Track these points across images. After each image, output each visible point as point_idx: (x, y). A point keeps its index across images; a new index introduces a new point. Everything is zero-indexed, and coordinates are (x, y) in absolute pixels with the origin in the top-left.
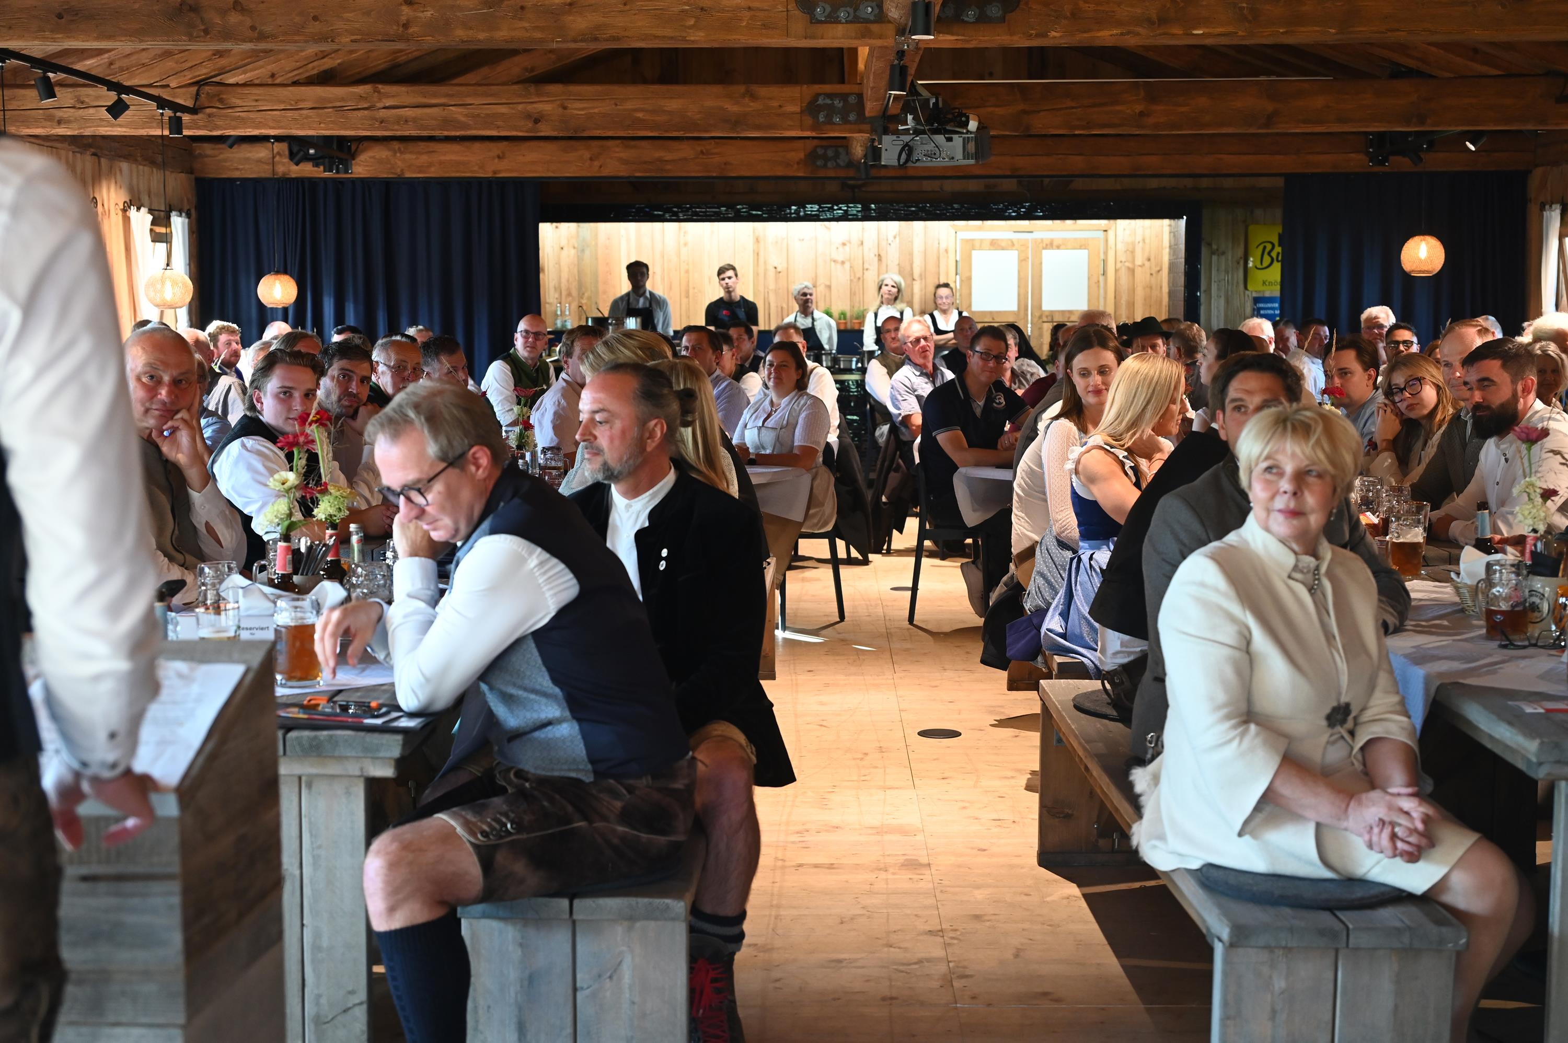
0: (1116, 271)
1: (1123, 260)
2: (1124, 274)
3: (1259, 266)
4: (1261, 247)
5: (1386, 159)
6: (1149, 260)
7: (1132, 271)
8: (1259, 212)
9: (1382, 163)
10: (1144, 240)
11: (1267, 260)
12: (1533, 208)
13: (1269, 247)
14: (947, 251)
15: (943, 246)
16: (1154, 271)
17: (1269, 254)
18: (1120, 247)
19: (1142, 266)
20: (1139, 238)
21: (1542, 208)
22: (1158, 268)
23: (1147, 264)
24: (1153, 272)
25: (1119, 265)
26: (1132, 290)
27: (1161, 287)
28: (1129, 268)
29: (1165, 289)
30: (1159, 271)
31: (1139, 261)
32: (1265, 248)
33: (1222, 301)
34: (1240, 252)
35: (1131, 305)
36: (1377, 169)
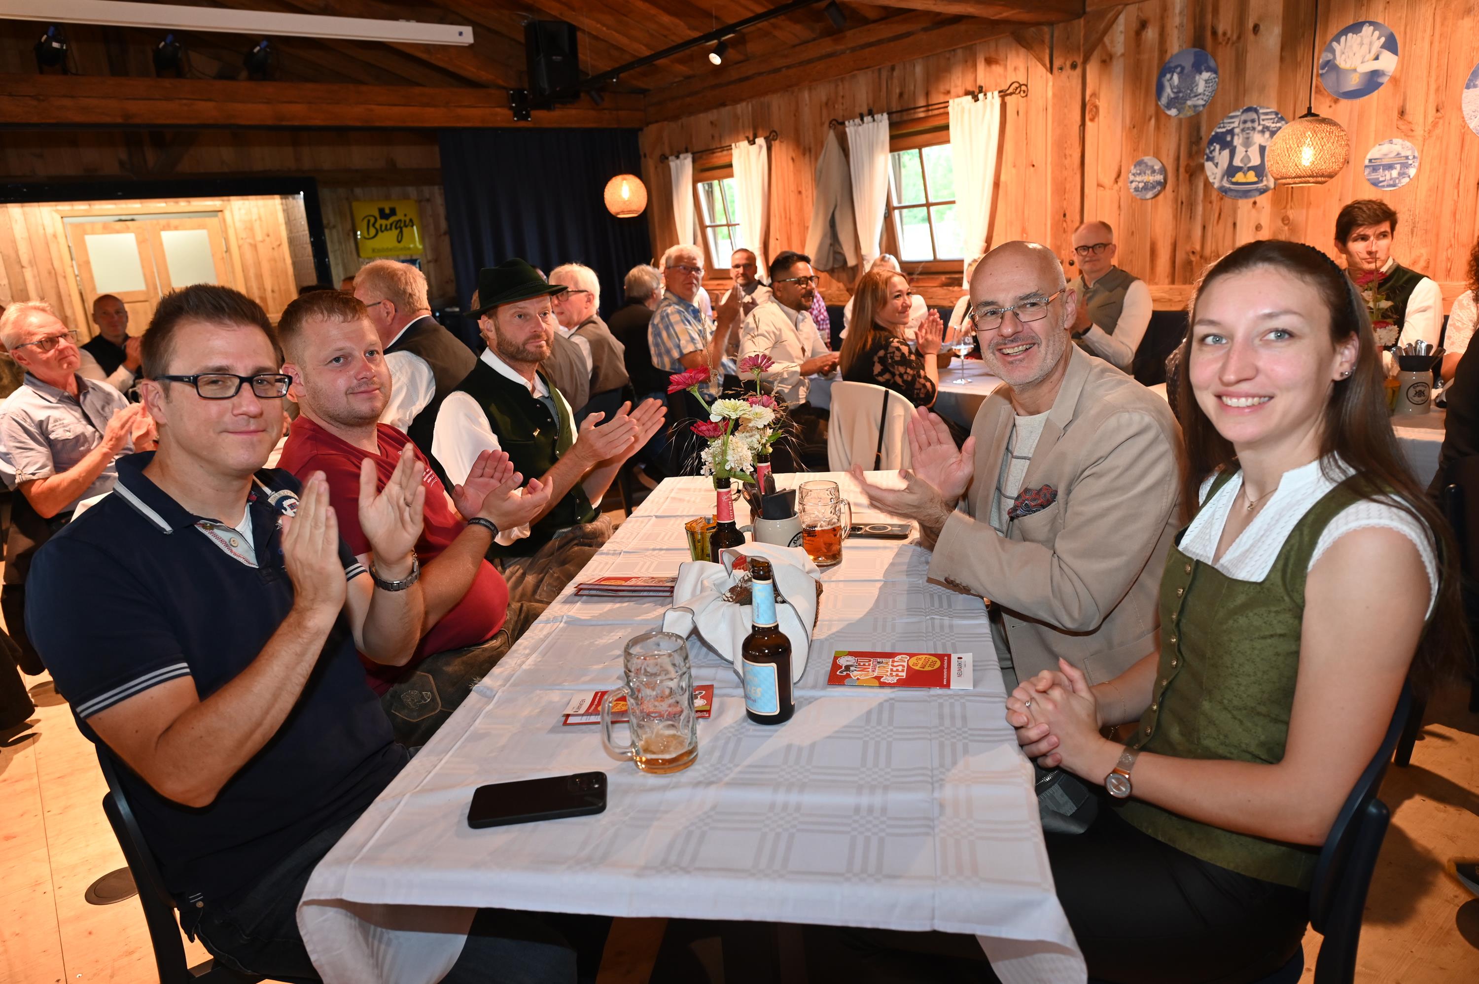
0: (240, 247)
1: (244, 236)
2: (247, 250)
3: (367, 236)
4: (366, 221)
5: (528, 115)
6: (268, 236)
7: (254, 247)
8: (358, 191)
9: (524, 118)
10: (260, 219)
11: (373, 231)
12: (650, 163)
13: (372, 220)
14: (55, 236)
15: (50, 231)
16: (275, 244)
17: (374, 225)
18: (238, 224)
19: (263, 241)
20: (255, 217)
21: (664, 158)
22: (278, 243)
23: (267, 239)
24: (275, 246)
25: (241, 242)
26: (258, 264)
27: (284, 260)
28: (251, 244)
29: (289, 261)
30: (279, 245)
31: (259, 237)
32: (369, 221)
33: (340, 267)
34: (349, 226)
35: (259, 277)
36: (522, 124)
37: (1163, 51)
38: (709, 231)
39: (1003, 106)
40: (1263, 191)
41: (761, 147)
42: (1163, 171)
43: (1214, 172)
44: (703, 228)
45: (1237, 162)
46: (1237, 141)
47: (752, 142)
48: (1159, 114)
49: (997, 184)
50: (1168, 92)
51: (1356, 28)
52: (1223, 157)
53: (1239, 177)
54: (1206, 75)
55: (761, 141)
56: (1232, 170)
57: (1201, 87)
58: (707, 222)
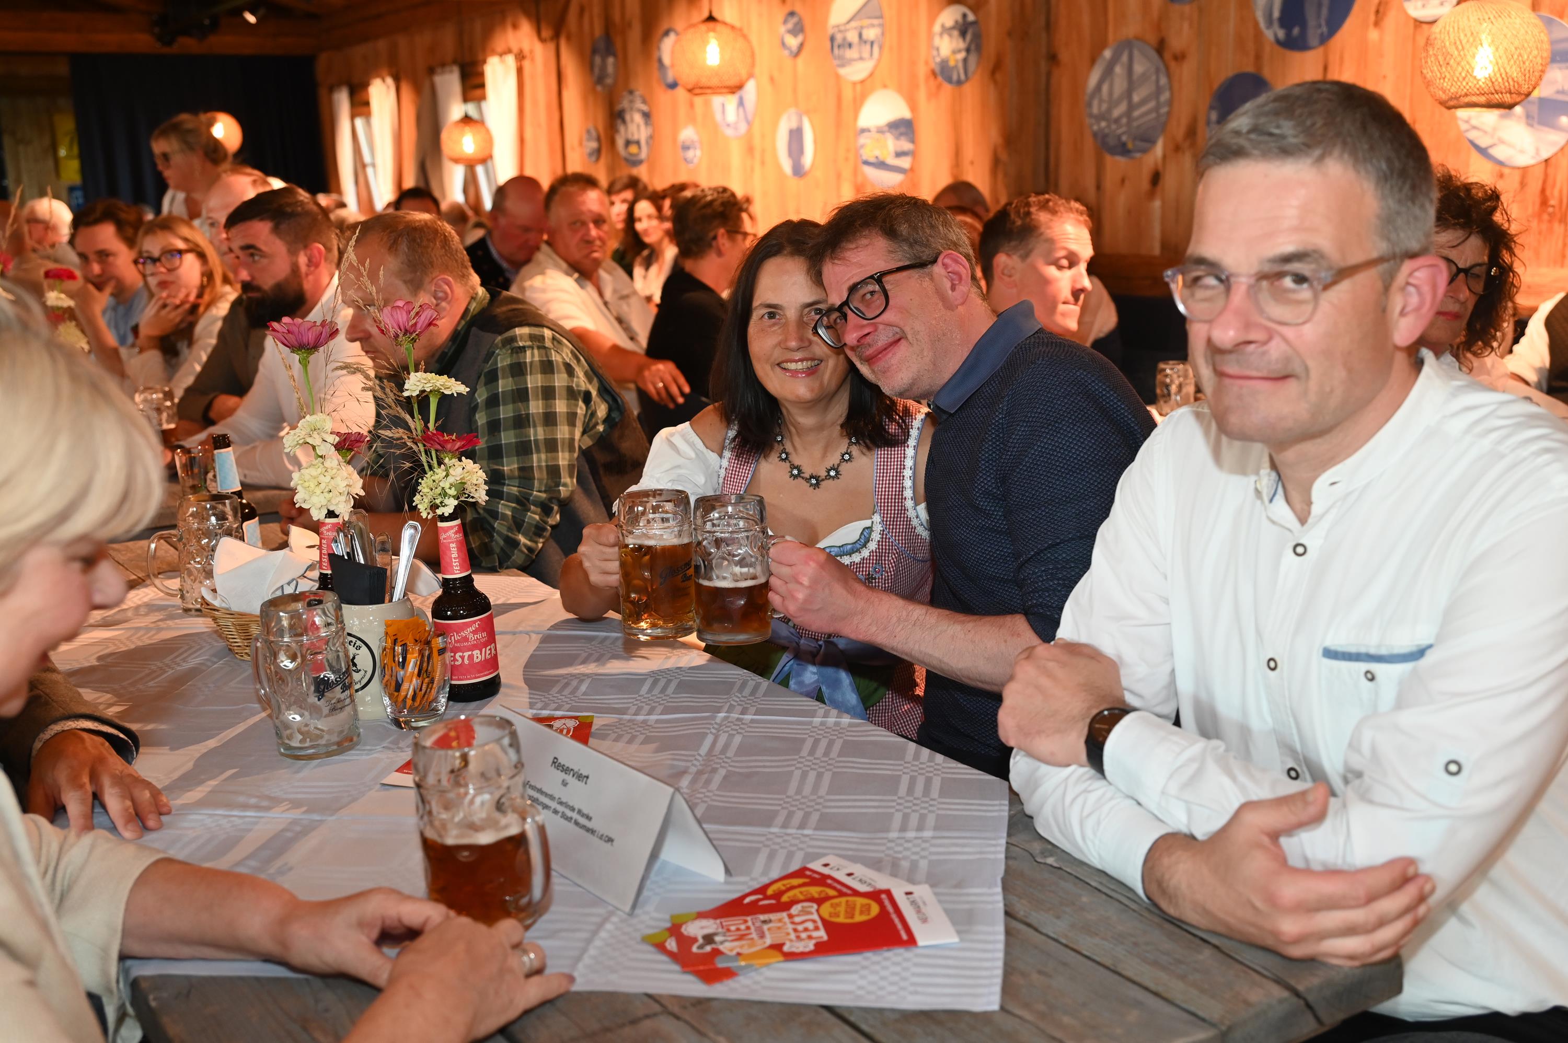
5: (175, 40)
9: (169, 43)
12: (323, 92)
21: (331, 89)
36: (166, 50)
37: (592, 33)
38: (370, 171)
39: (520, 71)
40: (640, 162)
41: (388, 87)
42: (599, 139)
43: (620, 142)
44: (364, 166)
45: (630, 137)
46: (628, 117)
47: (384, 80)
48: (594, 90)
49: (522, 140)
50: (597, 70)
51: (666, 33)
52: (622, 129)
53: (633, 149)
54: (611, 60)
55: (390, 81)
56: (628, 143)
57: (610, 69)
58: (367, 158)
